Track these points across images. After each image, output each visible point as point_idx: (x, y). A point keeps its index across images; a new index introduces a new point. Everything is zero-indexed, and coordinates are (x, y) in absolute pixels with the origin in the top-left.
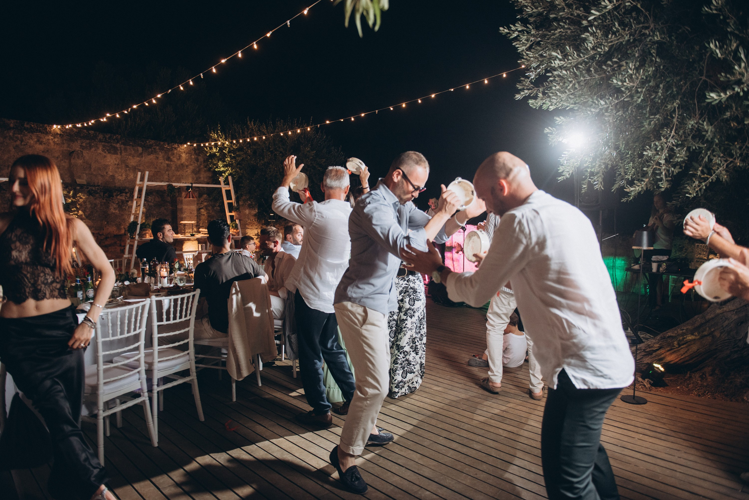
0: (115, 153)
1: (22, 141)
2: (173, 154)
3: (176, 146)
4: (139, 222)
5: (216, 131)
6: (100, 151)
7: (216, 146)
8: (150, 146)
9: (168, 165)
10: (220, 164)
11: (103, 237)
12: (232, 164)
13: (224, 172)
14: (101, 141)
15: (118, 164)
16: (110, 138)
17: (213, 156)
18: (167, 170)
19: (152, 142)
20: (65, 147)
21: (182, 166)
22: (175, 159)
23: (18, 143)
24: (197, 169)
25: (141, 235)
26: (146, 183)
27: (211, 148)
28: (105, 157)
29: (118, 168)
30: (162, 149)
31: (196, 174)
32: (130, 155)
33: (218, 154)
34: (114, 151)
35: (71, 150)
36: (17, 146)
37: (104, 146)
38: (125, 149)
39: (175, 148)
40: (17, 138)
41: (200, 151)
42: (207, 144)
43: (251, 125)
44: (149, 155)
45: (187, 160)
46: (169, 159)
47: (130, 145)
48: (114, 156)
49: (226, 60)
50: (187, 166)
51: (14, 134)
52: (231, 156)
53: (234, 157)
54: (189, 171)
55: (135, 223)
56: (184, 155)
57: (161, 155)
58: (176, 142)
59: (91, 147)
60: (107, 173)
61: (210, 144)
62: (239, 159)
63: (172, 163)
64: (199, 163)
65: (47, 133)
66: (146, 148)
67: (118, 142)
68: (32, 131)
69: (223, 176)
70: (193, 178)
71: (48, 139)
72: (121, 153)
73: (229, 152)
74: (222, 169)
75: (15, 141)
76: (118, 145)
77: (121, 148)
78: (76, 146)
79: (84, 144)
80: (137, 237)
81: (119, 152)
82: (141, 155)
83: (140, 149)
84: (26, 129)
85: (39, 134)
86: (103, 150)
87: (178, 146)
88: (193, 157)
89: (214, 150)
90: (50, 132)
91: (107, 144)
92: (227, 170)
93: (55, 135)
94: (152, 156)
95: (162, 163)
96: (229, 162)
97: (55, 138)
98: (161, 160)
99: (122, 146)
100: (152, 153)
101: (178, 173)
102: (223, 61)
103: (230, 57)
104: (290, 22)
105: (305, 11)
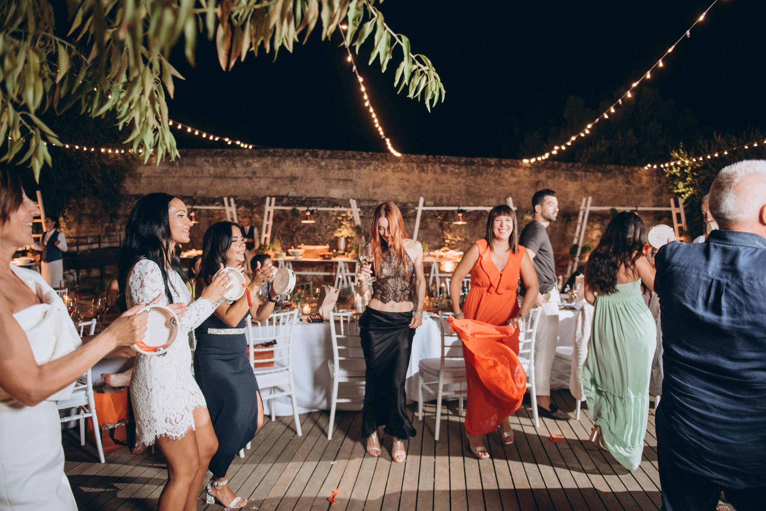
0: (576, 180)
1: (500, 175)
2: (633, 177)
3: (637, 169)
4: (580, 245)
5: (677, 150)
6: (562, 179)
7: (676, 166)
8: (611, 171)
9: (627, 189)
10: (681, 185)
11: (560, 258)
12: (695, 184)
13: (684, 193)
14: (563, 170)
15: (578, 191)
16: (572, 167)
17: (674, 176)
18: (627, 194)
19: (612, 167)
20: (533, 178)
21: (642, 189)
22: (635, 183)
23: (497, 177)
24: (659, 191)
25: (581, 258)
26: (589, 208)
27: (671, 168)
28: (567, 184)
29: (578, 194)
30: (622, 173)
31: (657, 196)
32: (590, 181)
33: (678, 175)
34: (575, 178)
35: (538, 180)
36: (496, 180)
37: (566, 175)
38: (586, 176)
39: (636, 171)
40: (496, 173)
41: (660, 172)
42: (667, 165)
43: (719, 139)
44: (608, 179)
45: (647, 183)
46: (628, 182)
47: (590, 172)
48: (575, 183)
49: (638, 83)
50: (648, 189)
51: (494, 170)
52: (693, 175)
53: (698, 177)
54: (650, 194)
55: (576, 246)
56: (644, 178)
57: (620, 179)
58: (636, 165)
59: (554, 176)
60: (568, 199)
61: (669, 164)
62: (702, 178)
63: (631, 186)
64: (661, 185)
65: (519, 167)
66: (605, 173)
67: (579, 170)
68: (507, 166)
69: (682, 198)
70: (654, 201)
71: (520, 173)
72: (581, 180)
73: (692, 171)
74: (683, 190)
75: (495, 176)
76: (579, 173)
77: (581, 175)
78: (542, 176)
79: (549, 174)
80: (577, 259)
81: (579, 179)
82: (600, 180)
83: (600, 175)
84: (503, 165)
85: (513, 169)
86: (565, 178)
87: (639, 168)
88: (655, 178)
89: (674, 170)
90: (521, 166)
91: (568, 173)
92: (688, 191)
93: (526, 168)
94: (611, 181)
95: (621, 187)
96: (691, 182)
97: (525, 170)
98: (620, 184)
99: (583, 174)
100: (611, 177)
101: (638, 197)
102: (635, 85)
103: (640, 80)
104: (690, 32)
105: (701, 18)
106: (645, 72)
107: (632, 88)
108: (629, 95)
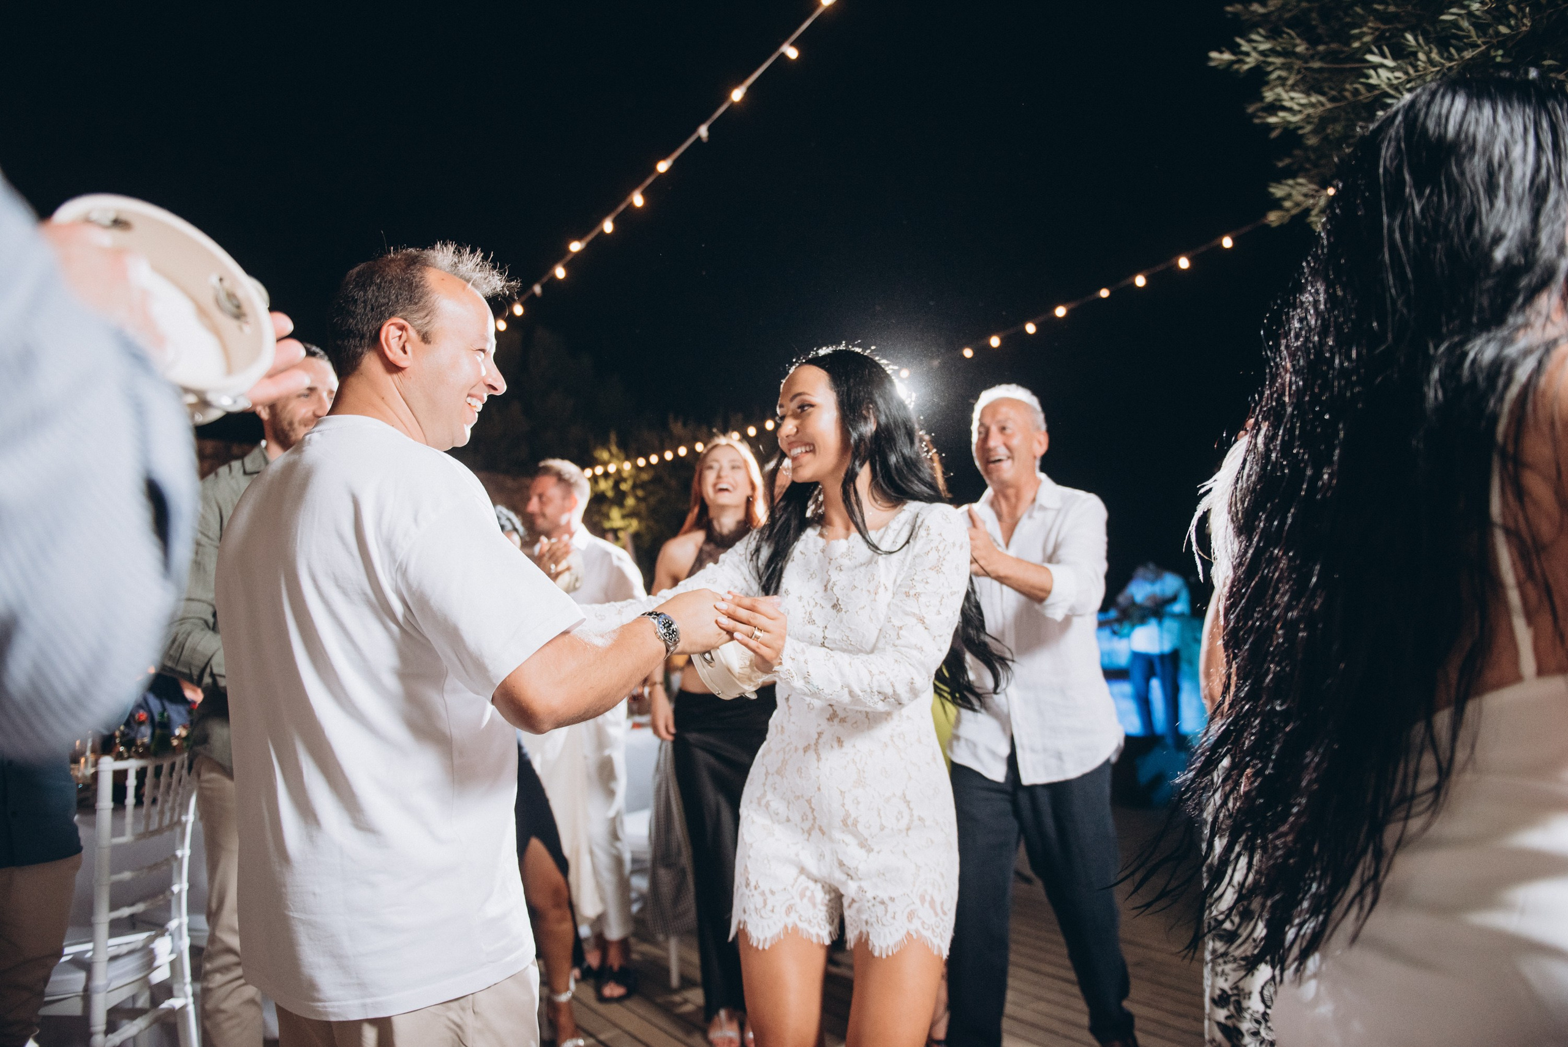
7: (605, 475)
10: (615, 513)
12: (641, 513)
33: (611, 492)
49: (583, 242)
52: (637, 496)
53: (643, 498)
62: (654, 501)
73: (635, 487)
74: (622, 523)
89: (603, 484)
92: (630, 525)
96: (633, 507)
102: (575, 247)
103: (589, 238)
104: (709, 129)
105: (737, 95)
106: (600, 221)
107: (569, 257)
108: (560, 273)
